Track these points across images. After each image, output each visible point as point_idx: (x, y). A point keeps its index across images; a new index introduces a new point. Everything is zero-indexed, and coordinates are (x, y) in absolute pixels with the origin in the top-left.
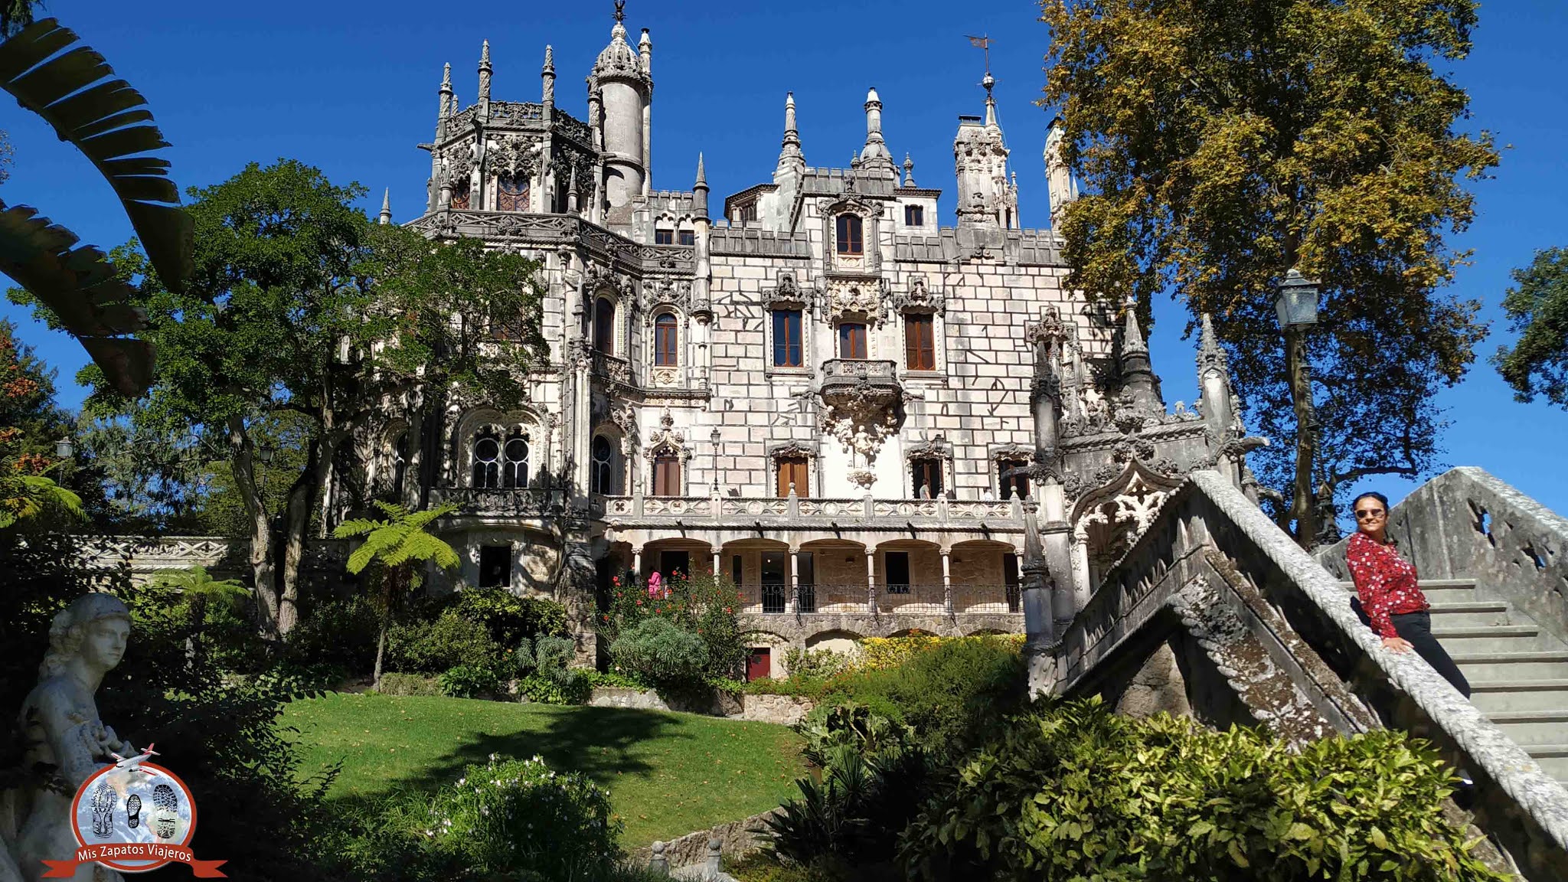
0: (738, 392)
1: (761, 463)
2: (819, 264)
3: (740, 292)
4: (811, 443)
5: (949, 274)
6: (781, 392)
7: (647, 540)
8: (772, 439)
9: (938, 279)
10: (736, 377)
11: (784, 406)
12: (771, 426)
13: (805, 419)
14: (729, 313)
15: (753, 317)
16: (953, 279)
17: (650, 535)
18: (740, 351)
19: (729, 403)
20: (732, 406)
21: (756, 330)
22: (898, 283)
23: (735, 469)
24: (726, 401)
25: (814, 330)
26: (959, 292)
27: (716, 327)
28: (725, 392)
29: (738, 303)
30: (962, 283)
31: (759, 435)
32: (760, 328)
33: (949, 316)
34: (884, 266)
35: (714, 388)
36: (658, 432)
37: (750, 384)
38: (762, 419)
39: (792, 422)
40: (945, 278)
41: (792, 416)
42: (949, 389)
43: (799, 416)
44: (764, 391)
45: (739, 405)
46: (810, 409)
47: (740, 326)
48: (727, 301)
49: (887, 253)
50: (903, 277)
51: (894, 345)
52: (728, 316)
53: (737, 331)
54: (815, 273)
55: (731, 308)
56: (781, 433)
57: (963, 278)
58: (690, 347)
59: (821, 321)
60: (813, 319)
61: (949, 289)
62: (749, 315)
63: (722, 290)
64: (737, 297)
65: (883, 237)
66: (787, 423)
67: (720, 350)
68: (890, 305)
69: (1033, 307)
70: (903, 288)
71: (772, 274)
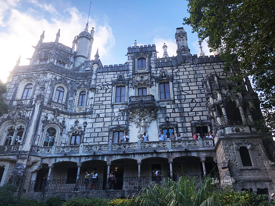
0: (102, 111)
1: (107, 134)
2: (131, 71)
3: (106, 82)
4: (125, 126)
5: (174, 69)
6: (116, 110)
7: (54, 162)
8: (112, 125)
9: (171, 71)
10: (101, 107)
11: (116, 114)
12: (112, 121)
13: (124, 118)
14: (102, 88)
15: (109, 89)
16: (176, 70)
17: (56, 160)
18: (104, 99)
19: (98, 115)
20: (99, 116)
21: (109, 92)
22: (157, 74)
23: (98, 137)
24: (97, 115)
25: (128, 90)
26: (177, 74)
27: (97, 93)
28: (97, 112)
29: (105, 85)
30: (179, 71)
31: (107, 125)
32: (111, 92)
33: (174, 81)
34: (152, 69)
35: (94, 111)
36: (73, 126)
37: (106, 109)
38: (109, 119)
39: (119, 119)
40: (172, 71)
41: (119, 117)
42: (175, 104)
43: (122, 117)
44: (110, 110)
45: (101, 115)
46: (125, 115)
47: (104, 92)
48: (101, 85)
49: (153, 66)
50: (158, 72)
51: (155, 92)
52: (101, 89)
53: (103, 93)
54: (130, 74)
55: (102, 87)
56: (115, 123)
57: (179, 70)
58: (88, 99)
59: (131, 87)
60: (128, 87)
61: (175, 73)
62: (108, 88)
63: (100, 82)
64: (104, 84)
65: (152, 62)
66: (117, 120)
67: (97, 99)
68: (154, 80)
69: (204, 75)
70: (159, 75)
71: (116, 76)
